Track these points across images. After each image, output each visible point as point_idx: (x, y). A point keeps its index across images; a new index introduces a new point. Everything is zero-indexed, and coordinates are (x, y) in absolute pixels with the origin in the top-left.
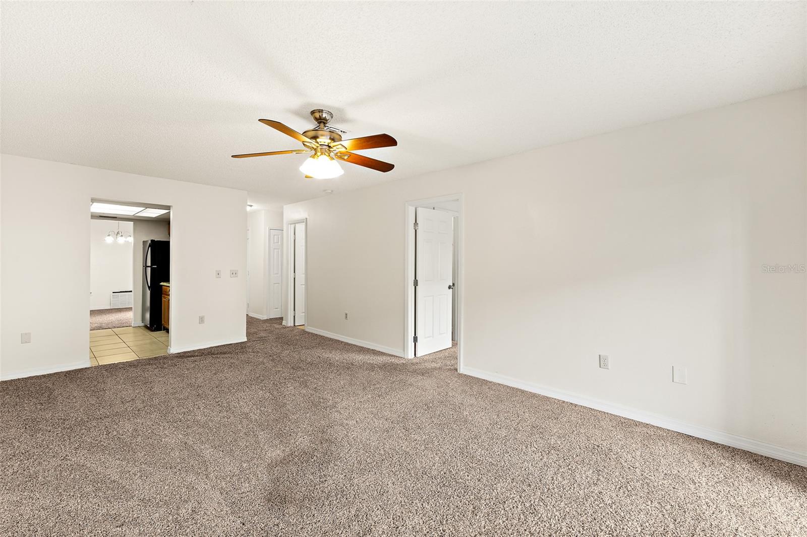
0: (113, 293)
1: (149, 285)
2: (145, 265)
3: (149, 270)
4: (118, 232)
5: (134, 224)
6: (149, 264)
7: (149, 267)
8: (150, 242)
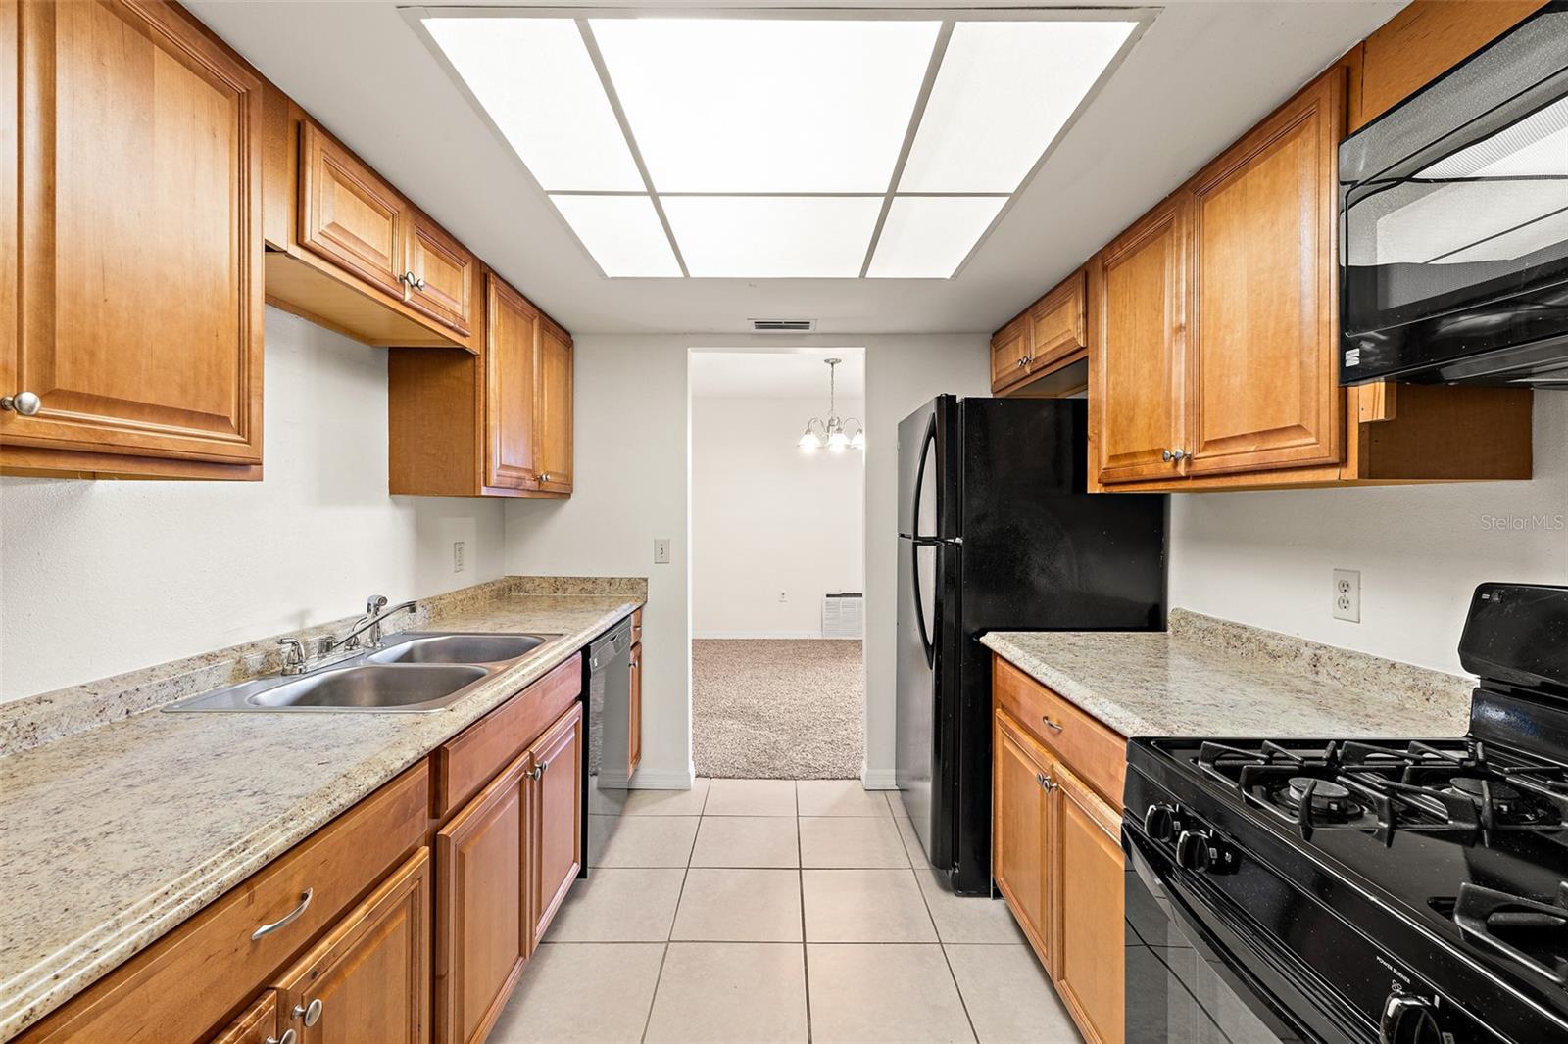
0: (828, 596)
1: (930, 641)
2: (911, 532)
3: (928, 555)
4: (832, 420)
5: (867, 353)
6: (928, 528)
7: (927, 541)
8: (933, 410)
